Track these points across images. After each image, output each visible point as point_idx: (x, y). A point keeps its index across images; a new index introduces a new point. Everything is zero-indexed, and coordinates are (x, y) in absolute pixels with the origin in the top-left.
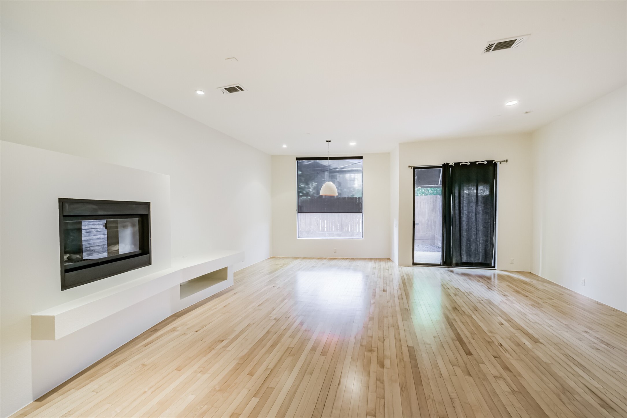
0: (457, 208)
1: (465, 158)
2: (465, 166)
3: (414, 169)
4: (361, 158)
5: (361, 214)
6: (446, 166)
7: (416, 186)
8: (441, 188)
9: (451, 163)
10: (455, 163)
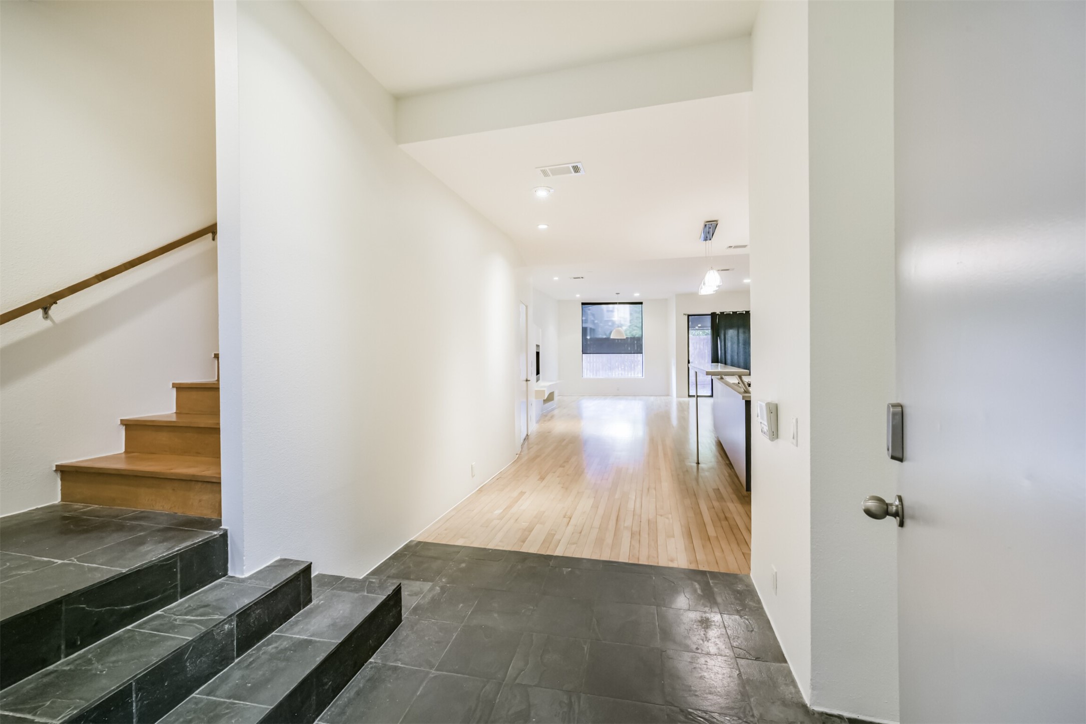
0: (723, 348)
1: (729, 309)
2: (728, 315)
3: (689, 316)
4: (641, 303)
5: (641, 354)
6: (713, 315)
7: (690, 329)
8: (710, 331)
9: (718, 312)
10: (721, 313)
